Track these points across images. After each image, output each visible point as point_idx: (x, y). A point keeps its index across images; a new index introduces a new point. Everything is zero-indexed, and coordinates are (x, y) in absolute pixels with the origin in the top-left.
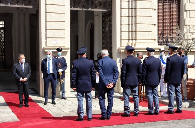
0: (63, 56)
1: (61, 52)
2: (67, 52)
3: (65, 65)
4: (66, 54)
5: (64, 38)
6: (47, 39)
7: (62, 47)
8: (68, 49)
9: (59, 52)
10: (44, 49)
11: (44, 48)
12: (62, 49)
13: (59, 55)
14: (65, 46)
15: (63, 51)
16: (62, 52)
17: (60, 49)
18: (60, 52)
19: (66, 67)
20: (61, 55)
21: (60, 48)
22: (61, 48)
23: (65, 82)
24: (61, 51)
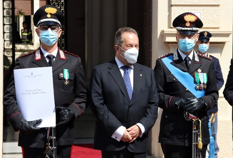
0: (213, 55)
1: (209, 43)
2: (223, 43)
3: (219, 78)
4: (222, 48)
5: (218, 6)
6: (173, 8)
7: (211, 31)
8: (227, 35)
9: (202, 42)
10: (163, 35)
11: (163, 31)
12: (210, 35)
13: (203, 50)
14: (218, 28)
15: (212, 39)
16: (211, 43)
17: (206, 34)
18: (206, 43)
19: (221, 82)
20: (209, 51)
21: (204, 32)
22: (208, 32)
23: (218, 123)
24: (208, 40)
